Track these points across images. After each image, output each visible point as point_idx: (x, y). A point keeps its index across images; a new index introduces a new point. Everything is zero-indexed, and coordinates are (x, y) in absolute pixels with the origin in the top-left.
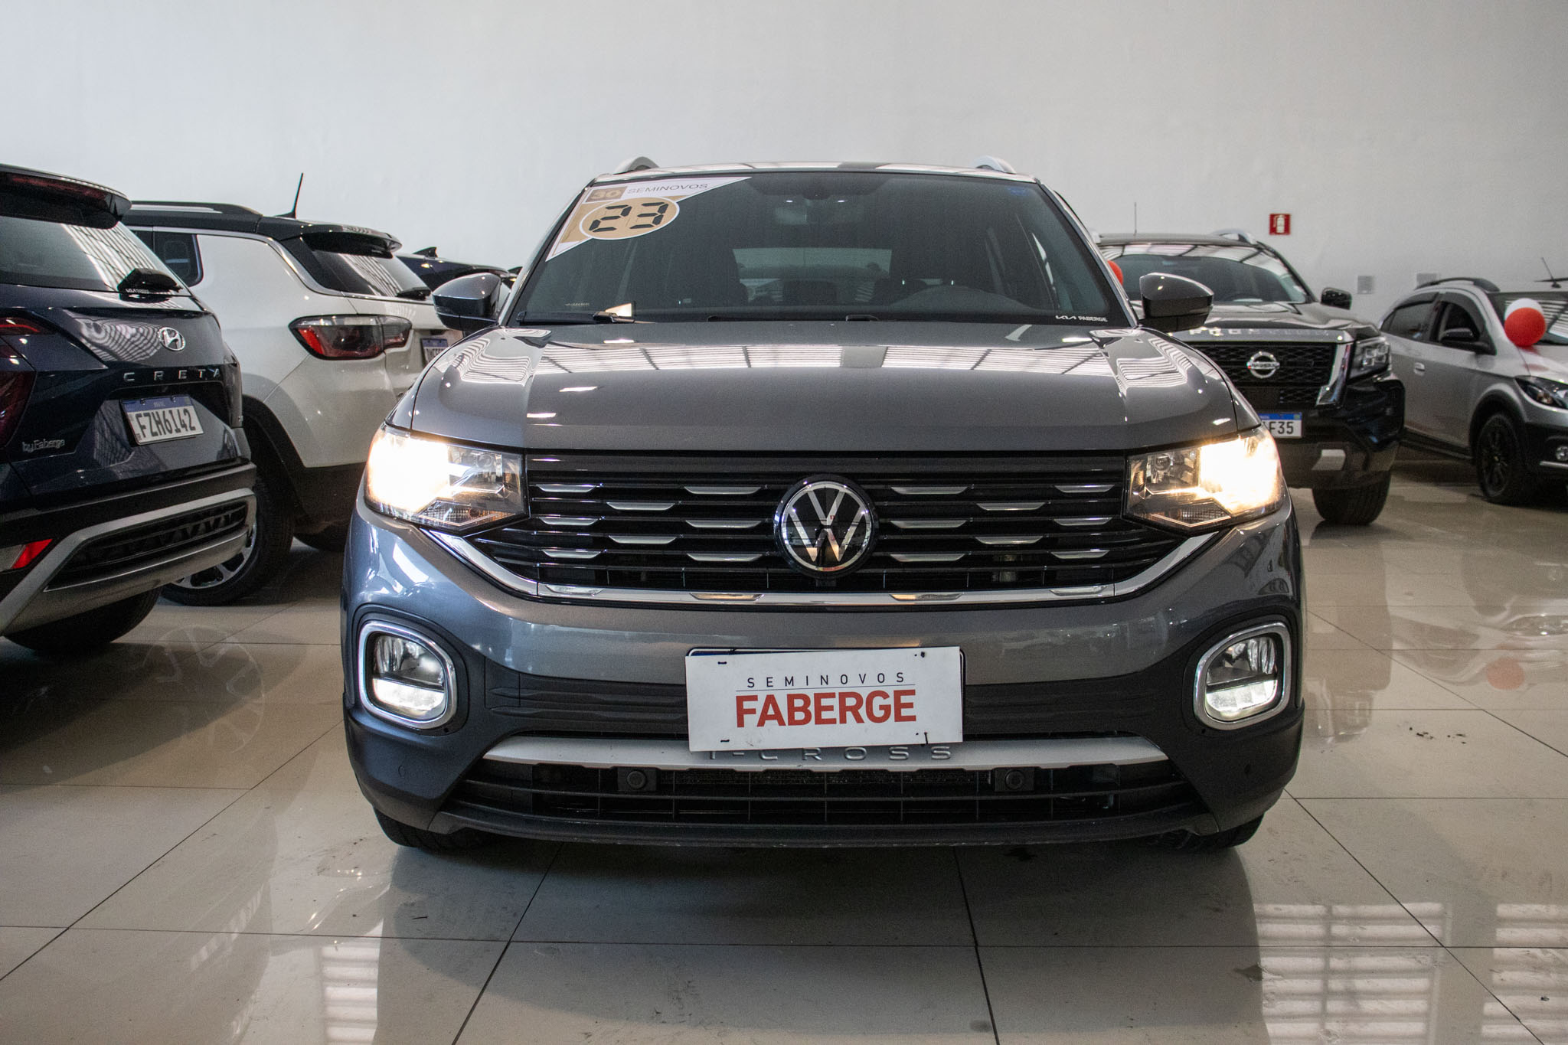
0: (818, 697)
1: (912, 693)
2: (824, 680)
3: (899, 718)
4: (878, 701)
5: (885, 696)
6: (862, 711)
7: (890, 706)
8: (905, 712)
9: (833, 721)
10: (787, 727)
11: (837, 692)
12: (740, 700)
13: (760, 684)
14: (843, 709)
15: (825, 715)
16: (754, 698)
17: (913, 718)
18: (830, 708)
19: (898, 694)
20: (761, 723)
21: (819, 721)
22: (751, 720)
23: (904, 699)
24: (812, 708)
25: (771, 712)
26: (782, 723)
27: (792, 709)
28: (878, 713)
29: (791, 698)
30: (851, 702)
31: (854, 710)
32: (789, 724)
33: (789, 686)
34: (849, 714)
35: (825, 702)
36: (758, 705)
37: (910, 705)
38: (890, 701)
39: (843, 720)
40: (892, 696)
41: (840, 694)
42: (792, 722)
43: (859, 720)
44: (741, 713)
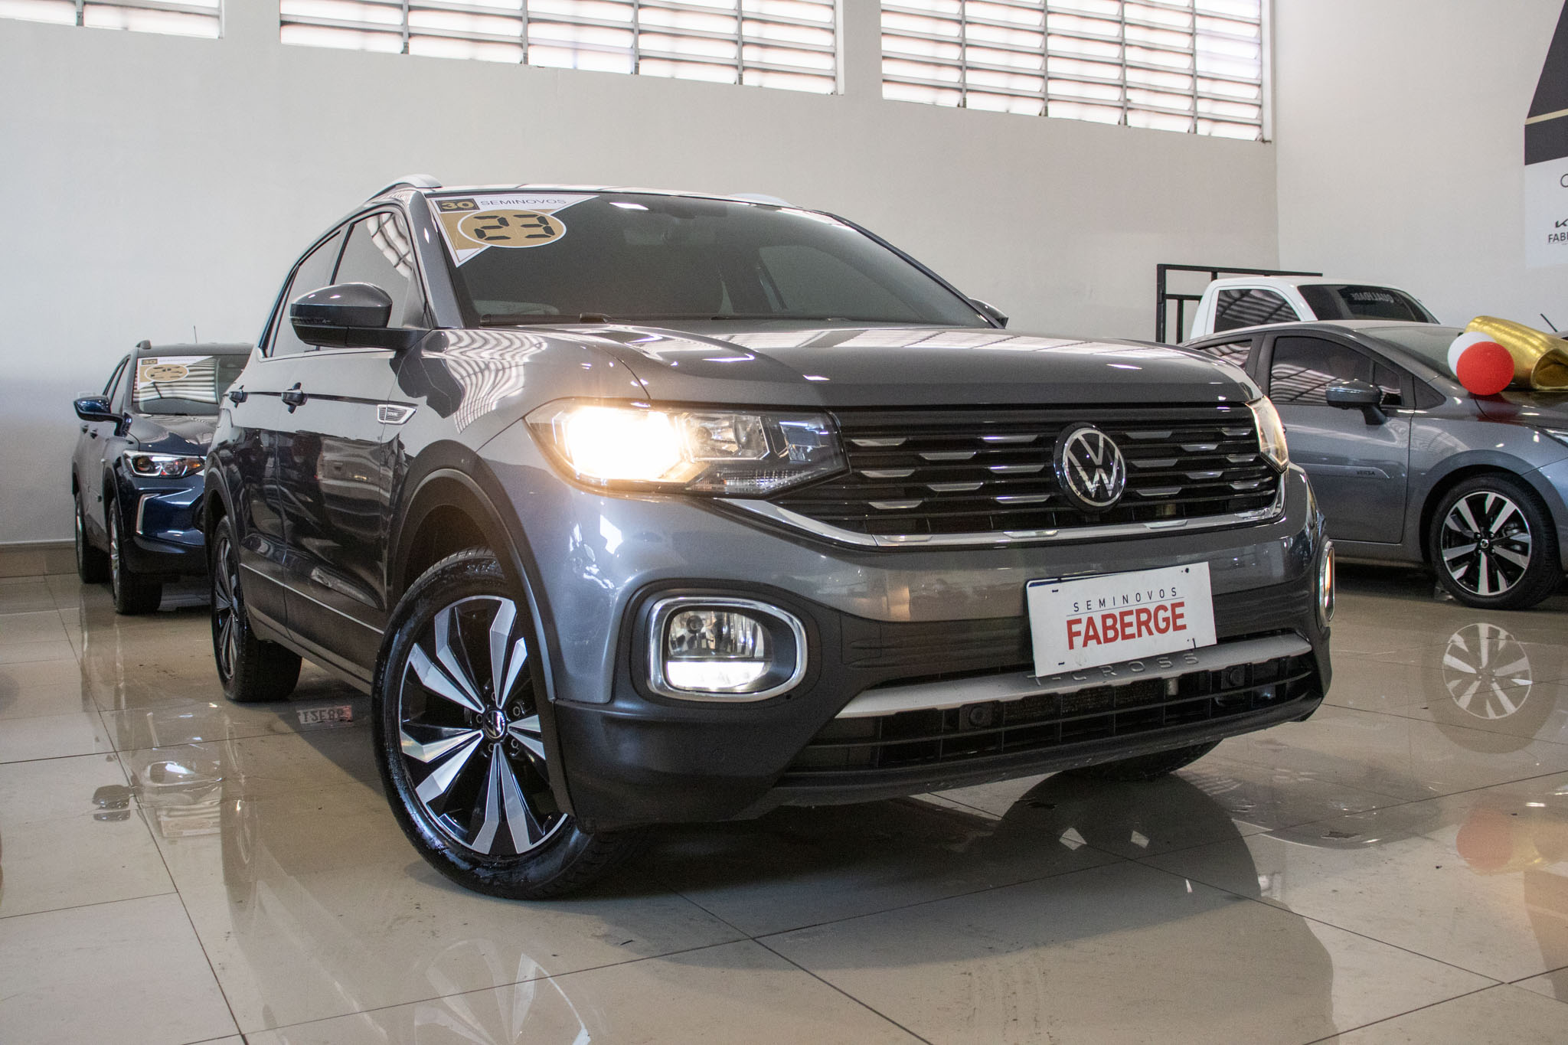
0: (1123, 614)
1: (1181, 604)
2: (1125, 599)
3: (1177, 628)
4: (1162, 614)
5: (1165, 609)
6: (1152, 624)
7: (1169, 618)
8: (1179, 622)
9: (1132, 636)
10: (1103, 645)
11: (1134, 609)
12: (1070, 623)
13: (1083, 607)
14: (1140, 624)
15: (1128, 631)
16: (1079, 621)
17: (1184, 627)
18: (1130, 624)
19: (1174, 606)
20: (1085, 645)
21: (1125, 637)
22: (1078, 641)
23: (1178, 611)
24: (1118, 626)
25: (1091, 633)
26: (1099, 642)
27: (1105, 628)
28: (1162, 625)
29: (1104, 618)
30: (1144, 617)
31: (1146, 623)
32: (1105, 642)
33: (1103, 608)
34: (1143, 628)
35: (1127, 619)
36: (1081, 628)
37: (1181, 616)
38: (1169, 614)
39: (1140, 635)
40: (1169, 608)
41: (1137, 610)
42: (1107, 640)
43: (1150, 633)
44: (1072, 635)
